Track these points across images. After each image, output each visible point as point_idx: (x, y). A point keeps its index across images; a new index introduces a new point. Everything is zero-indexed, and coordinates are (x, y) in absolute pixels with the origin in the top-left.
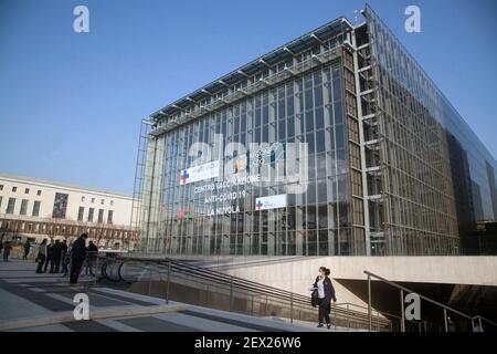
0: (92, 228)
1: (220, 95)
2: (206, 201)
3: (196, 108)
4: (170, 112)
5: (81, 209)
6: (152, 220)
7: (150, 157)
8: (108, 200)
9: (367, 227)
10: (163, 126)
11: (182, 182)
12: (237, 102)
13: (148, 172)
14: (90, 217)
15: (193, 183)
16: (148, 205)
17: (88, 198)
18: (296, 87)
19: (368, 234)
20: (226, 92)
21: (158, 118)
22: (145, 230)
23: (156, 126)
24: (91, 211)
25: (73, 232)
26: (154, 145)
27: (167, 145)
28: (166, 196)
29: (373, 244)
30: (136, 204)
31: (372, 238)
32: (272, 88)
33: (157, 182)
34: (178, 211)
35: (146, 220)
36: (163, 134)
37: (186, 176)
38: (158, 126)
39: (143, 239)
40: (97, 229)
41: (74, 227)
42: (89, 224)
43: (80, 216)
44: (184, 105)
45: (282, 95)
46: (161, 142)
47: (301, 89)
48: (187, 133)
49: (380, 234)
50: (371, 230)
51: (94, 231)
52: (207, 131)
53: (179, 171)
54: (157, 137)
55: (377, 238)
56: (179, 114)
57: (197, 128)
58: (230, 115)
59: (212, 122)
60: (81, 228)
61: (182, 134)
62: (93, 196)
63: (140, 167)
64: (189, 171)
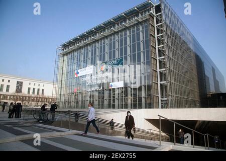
1: (93, 36)
2: (87, 84)
3: (82, 42)
4: (70, 43)
5: (29, 89)
6: (62, 93)
7: (61, 65)
8: (41, 84)
9: (160, 96)
10: (67, 50)
12: (101, 39)
13: (60, 71)
14: (33, 92)
15: (81, 76)
16: (60, 86)
17: (32, 83)
18: (128, 32)
19: (160, 99)
20: (96, 34)
21: (65, 46)
22: (59, 98)
23: (63, 50)
24: (34, 89)
25: (26, 99)
26: (62, 59)
27: (68, 59)
28: (68, 82)
29: (162, 103)
30: (55, 86)
31: (162, 101)
32: (117, 33)
33: (64, 76)
34: (74, 89)
35: (59, 93)
36: (67, 54)
37: (78, 73)
38: (65, 50)
39: (58, 102)
40: (37, 98)
41: (26, 97)
42: (33, 96)
43: (29, 92)
44: (76, 40)
45: (121, 36)
46: (66, 58)
47: (130, 33)
48: (78, 54)
49: (165, 99)
50: (161, 97)
51: (35, 98)
52: (87, 52)
53: (74, 71)
54: (64, 55)
55: (164, 101)
56: (74, 45)
57: (82, 51)
58: (98, 45)
59: (90, 48)
60: (29, 97)
61: (76, 54)
62: (35, 83)
63: (56, 69)
64: (79, 71)
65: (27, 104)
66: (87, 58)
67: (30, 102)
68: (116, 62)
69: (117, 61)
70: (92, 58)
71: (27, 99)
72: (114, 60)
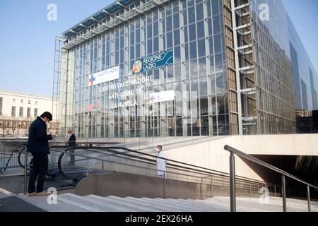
0: (23, 121)
2: (110, 97)
3: (99, 26)
4: (78, 30)
5: (13, 109)
6: (68, 114)
7: (64, 66)
8: (33, 101)
9: (240, 113)
10: (72, 42)
11: (90, 84)
13: (63, 77)
14: (21, 114)
15: (99, 85)
16: (64, 102)
17: (19, 100)
19: (240, 118)
20: (122, 12)
21: (69, 35)
22: (63, 121)
23: (67, 42)
24: (21, 109)
25: (8, 124)
26: (66, 57)
27: (76, 56)
28: (78, 96)
29: (244, 126)
30: (55, 102)
31: (244, 122)
33: (70, 85)
35: (64, 114)
36: (74, 47)
37: (93, 79)
38: (69, 42)
39: (62, 128)
40: (27, 122)
41: (9, 121)
42: (20, 119)
43: (13, 113)
44: (89, 24)
46: (71, 54)
47: (184, 6)
48: (92, 46)
49: (251, 118)
50: (243, 116)
51: (25, 123)
52: (108, 44)
53: (87, 75)
54: (68, 50)
55: (248, 122)
56: (85, 32)
57: (100, 42)
58: (126, 30)
59: (112, 36)
60: (14, 122)
61: (88, 47)
62: (22, 98)
63: (56, 74)
64: (95, 75)
65: (12, 133)
66: (108, 52)
67: (16, 129)
68: (159, 57)
69: (163, 55)
70: (117, 53)
71: (11, 125)
72: (157, 54)
